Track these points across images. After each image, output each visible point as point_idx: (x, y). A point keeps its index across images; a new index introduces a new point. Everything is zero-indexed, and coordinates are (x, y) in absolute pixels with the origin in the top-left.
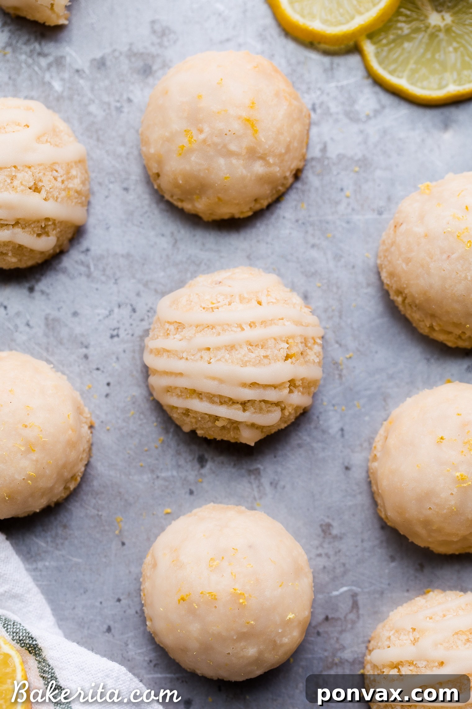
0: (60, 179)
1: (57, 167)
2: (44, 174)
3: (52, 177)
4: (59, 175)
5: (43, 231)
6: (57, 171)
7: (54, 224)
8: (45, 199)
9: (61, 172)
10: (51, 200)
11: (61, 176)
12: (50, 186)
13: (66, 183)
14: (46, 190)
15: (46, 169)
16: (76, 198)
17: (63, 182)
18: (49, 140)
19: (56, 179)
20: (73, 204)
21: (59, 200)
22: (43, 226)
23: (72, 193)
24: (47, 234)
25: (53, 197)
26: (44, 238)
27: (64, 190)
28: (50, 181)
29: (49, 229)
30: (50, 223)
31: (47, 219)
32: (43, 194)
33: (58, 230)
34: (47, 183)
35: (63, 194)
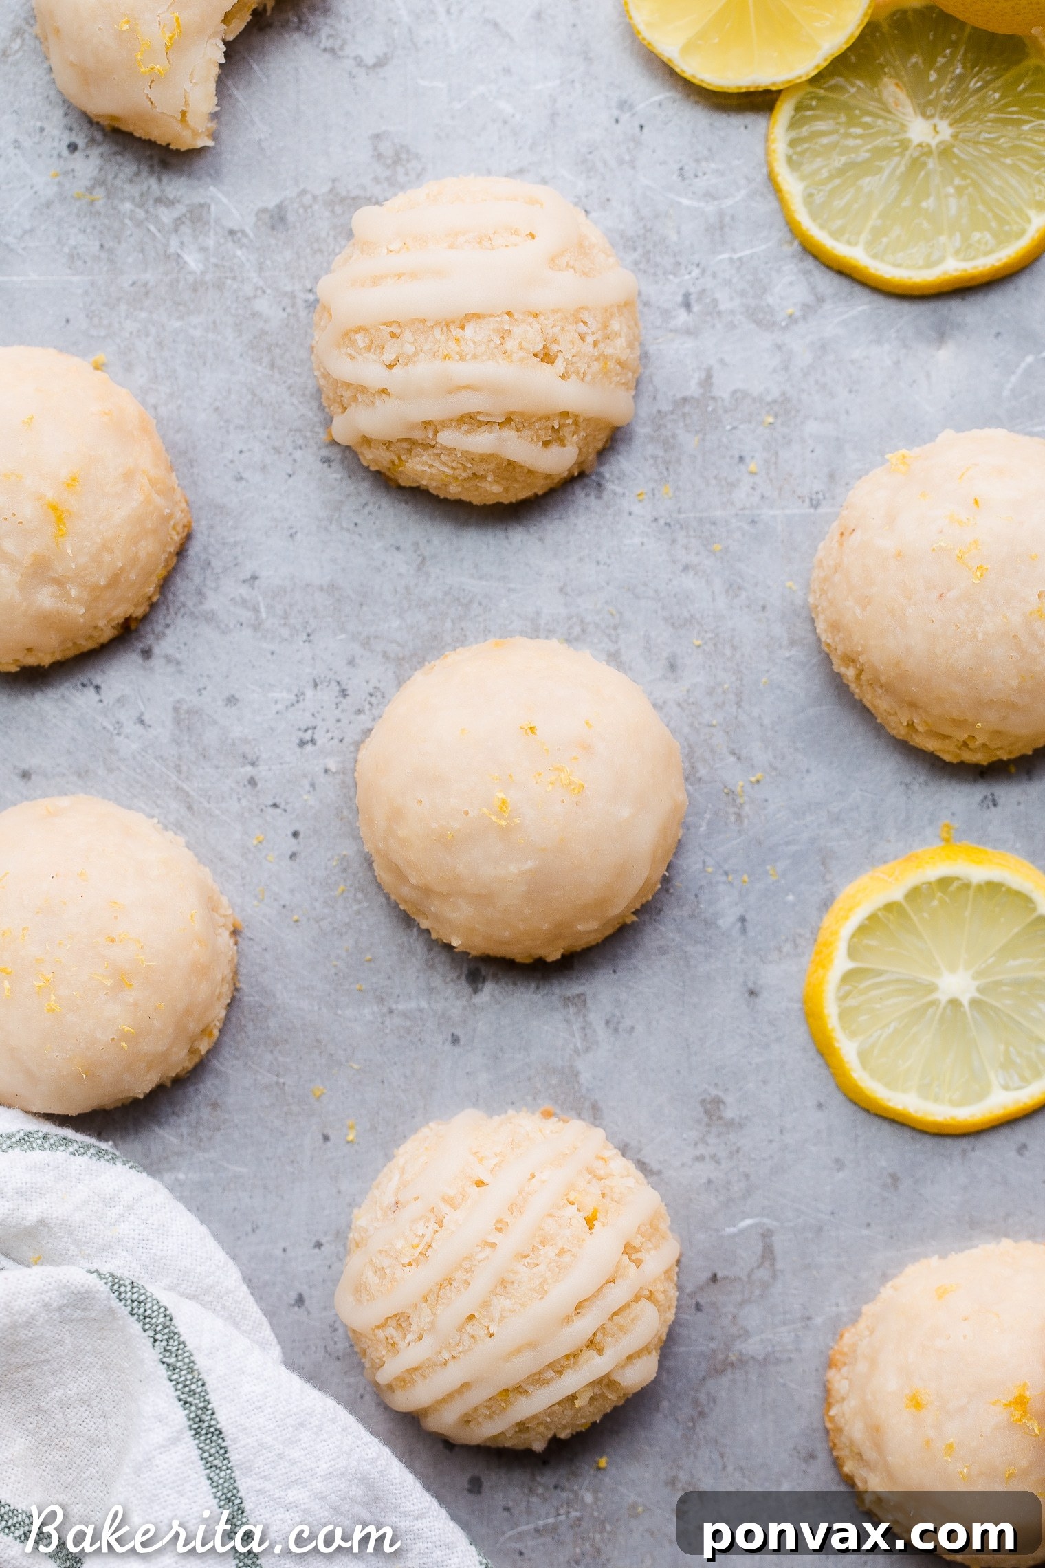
0: (590, 339)
1: (585, 316)
2: (563, 329)
3: (577, 336)
4: (590, 331)
5: (553, 435)
6: (585, 323)
7: (576, 423)
8: (563, 377)
9: (594, 325)
10: (574, 378)
11: (593, 334)
12: (573, 351)
13: (601, 346)
14: (565, 360)
15: (566, 318)
16: (618, 375)
17: (595, 344)
18: (571, 263)
19: (583, 338)
20: (613, 385)
21: (588, 378)
22: (556, 427)
23: (611, 365)
24: (562, 442)
25: (578, 373)
26: (555, 449)
27: (597, 359)
28: (572, 342)
29: (566, 432)
30: (569, 421)
31: (565, 414)
32: (560, 365)
33: (583, 434)
34: (566, 347)
35: (596, 366)
